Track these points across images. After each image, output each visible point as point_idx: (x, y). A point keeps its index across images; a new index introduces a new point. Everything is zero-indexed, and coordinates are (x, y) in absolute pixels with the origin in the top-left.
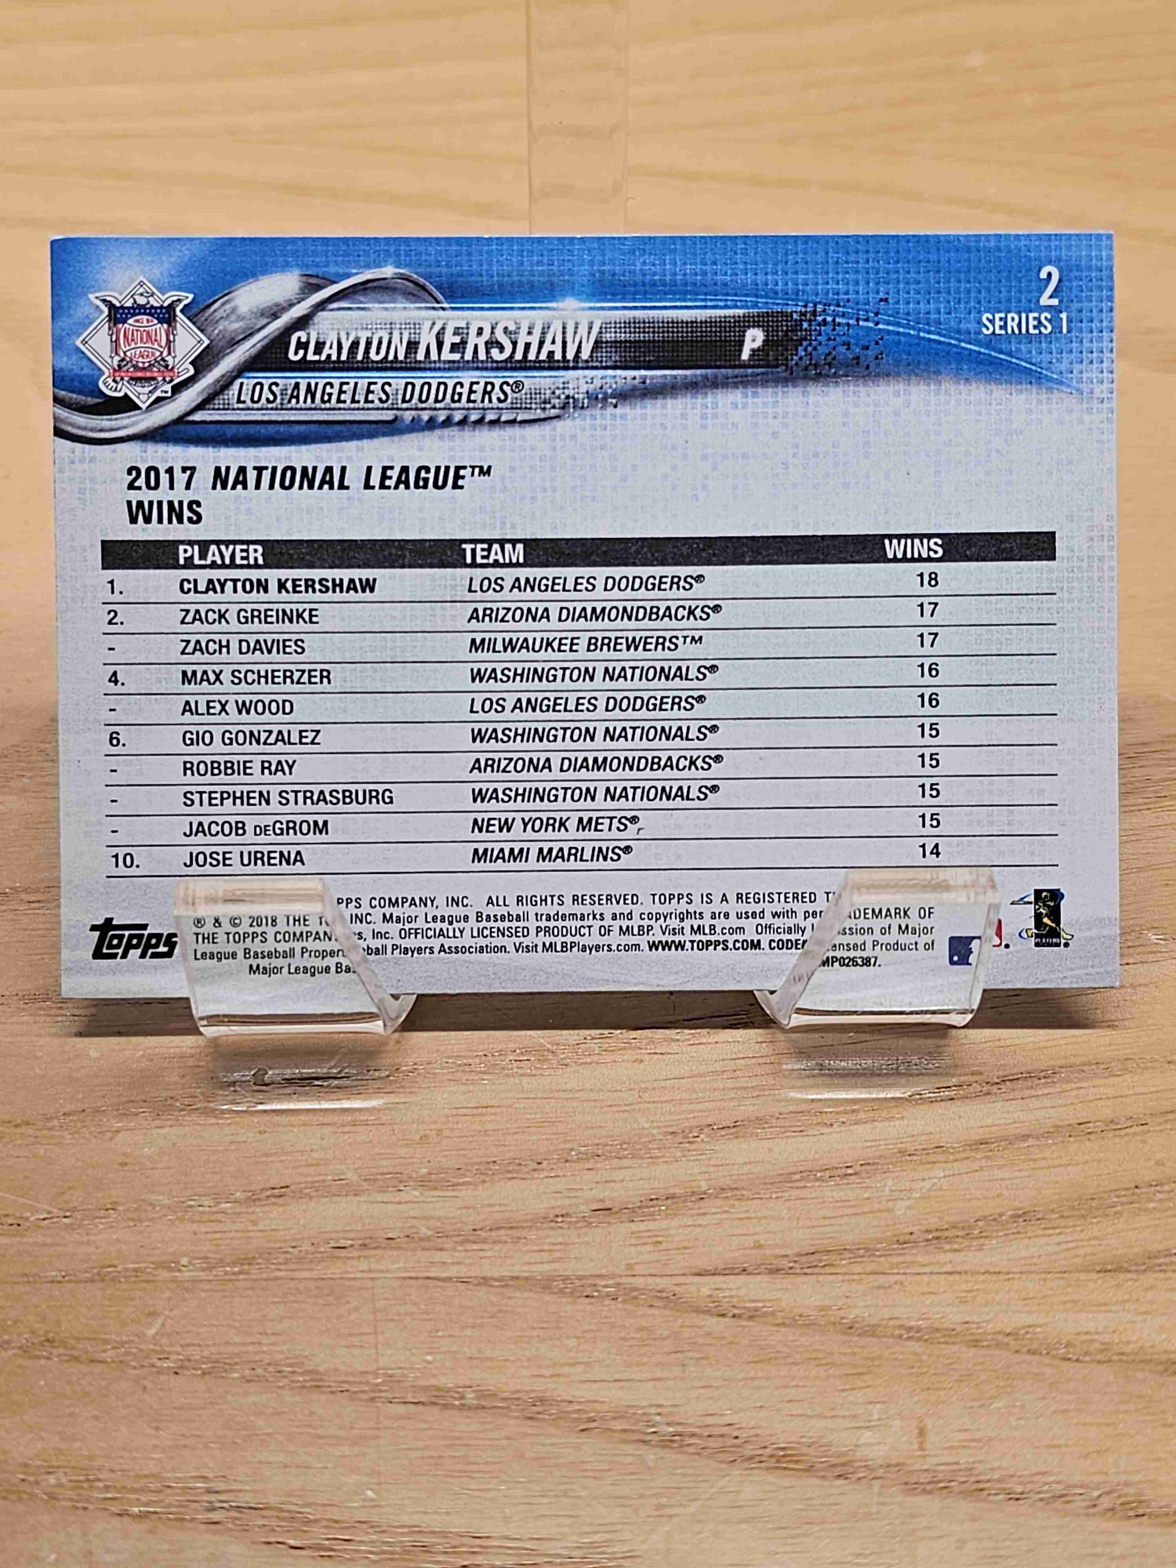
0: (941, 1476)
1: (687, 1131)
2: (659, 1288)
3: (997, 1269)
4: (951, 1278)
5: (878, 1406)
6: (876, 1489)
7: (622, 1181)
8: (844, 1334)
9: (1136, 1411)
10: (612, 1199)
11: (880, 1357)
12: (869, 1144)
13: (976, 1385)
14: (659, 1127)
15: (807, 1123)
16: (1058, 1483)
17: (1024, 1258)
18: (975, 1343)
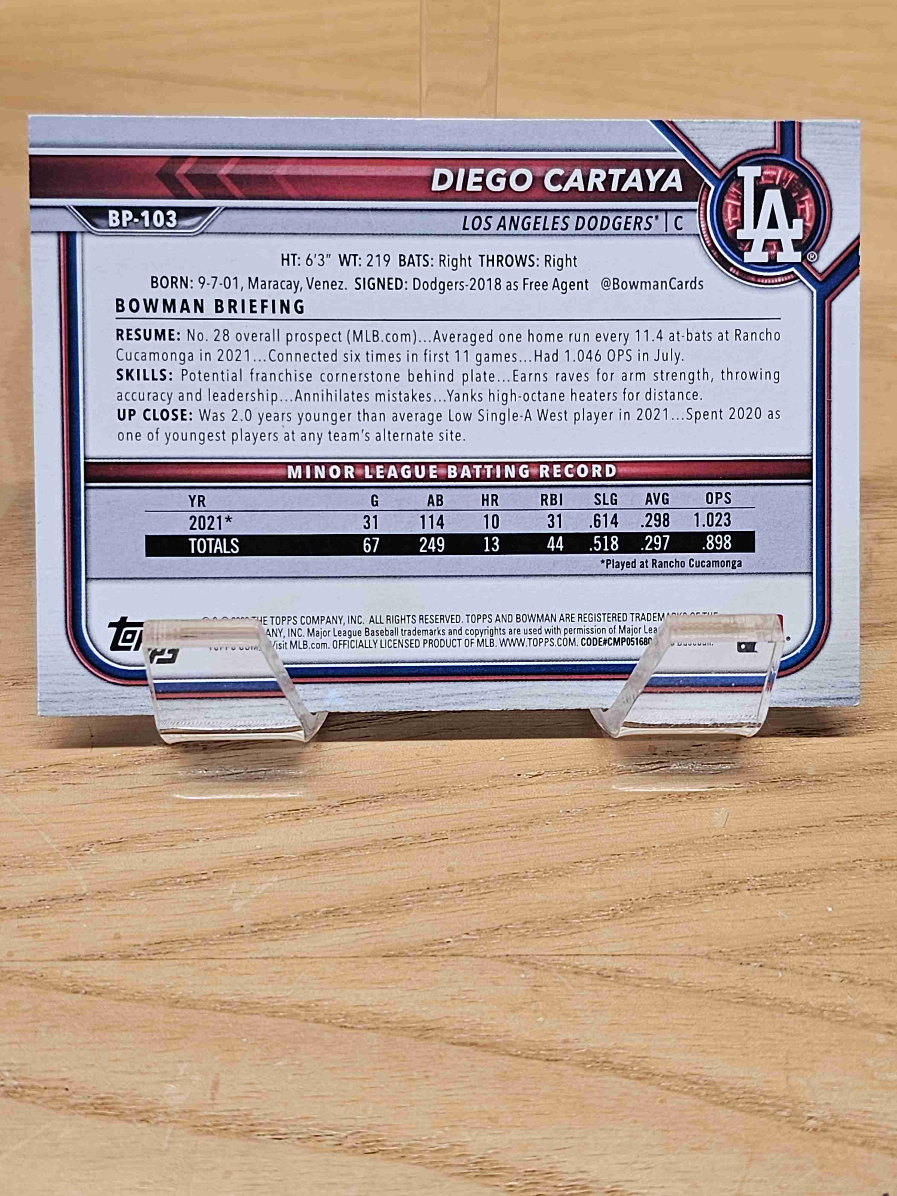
0: (223, 1121)
1: (80, 845)
2: (30, 970)
3: (303, 955)
4: (265, 962)
5: (185, 1065)
6: (169, 1131)
7: (19, 886)
8: (170, 1007)
9: (390, 1068)
10: (9, 900)
11: (196, 1025)
12: (224, 855)
13: (267, 1048)
14: (58, 843)
15: (178, 839)
16: (313, 1126)
17: (326, 946)
18: (273, 1014)
